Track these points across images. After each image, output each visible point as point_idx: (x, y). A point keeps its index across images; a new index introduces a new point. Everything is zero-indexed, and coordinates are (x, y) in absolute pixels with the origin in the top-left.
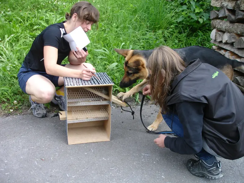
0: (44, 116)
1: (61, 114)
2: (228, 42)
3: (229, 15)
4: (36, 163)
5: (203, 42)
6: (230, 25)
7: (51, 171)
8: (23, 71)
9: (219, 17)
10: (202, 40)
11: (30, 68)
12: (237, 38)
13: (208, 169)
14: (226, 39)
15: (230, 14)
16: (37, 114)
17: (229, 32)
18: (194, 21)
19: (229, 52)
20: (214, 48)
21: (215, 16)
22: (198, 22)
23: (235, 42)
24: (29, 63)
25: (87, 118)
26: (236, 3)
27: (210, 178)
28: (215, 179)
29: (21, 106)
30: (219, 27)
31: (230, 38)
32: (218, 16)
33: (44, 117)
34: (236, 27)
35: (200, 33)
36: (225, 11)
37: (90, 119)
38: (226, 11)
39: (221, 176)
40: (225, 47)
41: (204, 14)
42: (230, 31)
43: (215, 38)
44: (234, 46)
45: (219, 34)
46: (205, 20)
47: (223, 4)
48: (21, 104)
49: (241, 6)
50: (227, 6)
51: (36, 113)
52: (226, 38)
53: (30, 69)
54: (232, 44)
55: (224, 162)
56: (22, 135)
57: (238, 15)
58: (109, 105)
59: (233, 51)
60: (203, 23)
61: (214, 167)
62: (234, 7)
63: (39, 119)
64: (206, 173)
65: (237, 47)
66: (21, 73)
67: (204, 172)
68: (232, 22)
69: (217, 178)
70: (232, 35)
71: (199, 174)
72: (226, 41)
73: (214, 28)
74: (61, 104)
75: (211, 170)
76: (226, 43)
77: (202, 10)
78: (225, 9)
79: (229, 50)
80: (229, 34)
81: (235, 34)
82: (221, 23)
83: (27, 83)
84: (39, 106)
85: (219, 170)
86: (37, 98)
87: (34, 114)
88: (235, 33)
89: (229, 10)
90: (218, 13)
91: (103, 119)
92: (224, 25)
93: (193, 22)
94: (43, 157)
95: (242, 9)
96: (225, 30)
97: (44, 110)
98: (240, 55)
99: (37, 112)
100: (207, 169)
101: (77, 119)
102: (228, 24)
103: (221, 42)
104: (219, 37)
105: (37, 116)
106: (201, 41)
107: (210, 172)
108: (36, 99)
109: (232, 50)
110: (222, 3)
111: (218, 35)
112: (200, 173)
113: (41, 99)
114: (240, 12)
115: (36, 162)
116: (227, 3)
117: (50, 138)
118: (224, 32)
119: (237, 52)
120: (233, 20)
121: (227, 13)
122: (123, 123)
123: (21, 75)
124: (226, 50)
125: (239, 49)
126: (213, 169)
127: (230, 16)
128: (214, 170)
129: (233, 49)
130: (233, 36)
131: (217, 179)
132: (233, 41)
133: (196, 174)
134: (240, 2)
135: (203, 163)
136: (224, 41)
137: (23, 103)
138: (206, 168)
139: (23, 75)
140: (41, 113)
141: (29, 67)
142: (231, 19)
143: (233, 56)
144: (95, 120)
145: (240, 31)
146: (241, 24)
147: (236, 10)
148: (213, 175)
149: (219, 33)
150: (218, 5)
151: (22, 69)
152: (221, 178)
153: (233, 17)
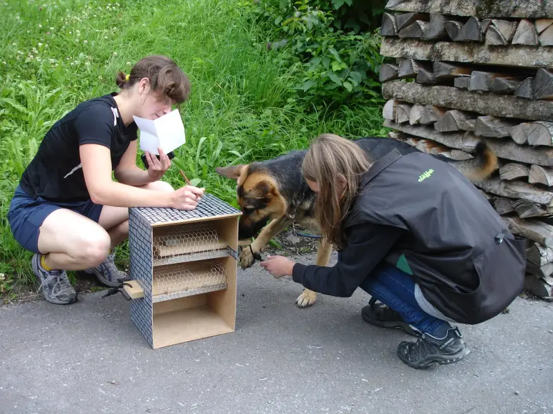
0: (73, 301)
1: (131, 287)
2: (421, 122)
3: (420, 71)
4: (103, 392)
5: (356, 127)
6: (423, 90)
7: (144, 401)
8: (24, 204)
9: (400, 76)
10: (352, 124)
11: (41, 196)
12: (438, 113)
13: (441, 346)
14: (418, 117)
15: (422, 69)
16: (57, 297)
17: (421, 104)
18: (336, 88)
19: (423, 141)
20: (392, 136)
21: (391, 75)
22: (341, 89)
23: (436, 122)
24: (37, 185)
25: (187, 289)
26: (433, 48)
27: (449, 361)
28: (458, 360)
29: (10, 284)
30: (400, 95)
31: (425, 114)
32: (398, 74)
33: (75, 302)
34: (436, 93)
35: (348, 112)
36: (411, 64)
37: (192, 290)
38: (414, 64)
39: (467, 352)
40: (415, 132)
41: (352, 74)
42: (424, 102)
43: (394, 116)
44: (436, 128)
45: (402, 109)
46: (356, 84)
47: (405, 50)
48: (12, 281)
49: (444, 54)
50: (414, 54)
51: (53, 295)
52: (416, 114)
53: (40, 199)
54: (430, 126)
55: (466, 330)
56: (42, 343)
57: (438, 71)
58: (228, 257)
59: (433, 139)
60: (353, 90)
61: (451, 340)
62: (429, 57)
63: (62, 308)
64: (438, 354)
65: (441, 131)
66: (20, 209)
67: (435, 355)
68: (427, 84)
69: (461, 357)
70: (429, 109)
71: (427, 362)
72: (418, 121)
73: (390, 97)
74: (102, 273)
75: (447, 346)
76: (417, 125)
77: (344, 66)
78: (412, 61)
79: (424, 137)
80: (421, 108)
81: (433, 108)
82: (404, 88)
83: (41, 228)
84: (61, 280)
85: (460, 343)
86: (72, 257)
87: (48, 299)
88: (434, 105)
89: (419, 62)
90: (396, 68)
91: (217, 289)
92: (411, 90)
93: (333, 90)
94: (113, 379)
95: (445, 59)
96: (412, 101)
97: (70, 288)
98: (447, 144)
99: (55, 292)
100: (438, 347)
101: (166, 293)
102: (419, 88)
103: (406, 123)
104: (403, 113)
105: (57, 301)
106: (351, 127)
107: (445, 351)
108: (70, 259)
109: (431, 137)
110: (403, 49)
111: (399, 111)
112: (426, 360)
113: (83, 258)
114: (443, 64)
115: (100, 389)
116: (414, 48)
117: (107, 342)
118: (411, 105)
119: (441, 140)
120: (429, 80)
121: (416, 68)
122: (243, 295)
123: (19, 212)
124: (417, 139)
125: (444, 134)
126: (449, 343)
127: (424, 74)
128: (452, 344)
129: (433, 134)
130: (431, 111)
131: (461, 359)
132: (432, 119)
133: (422, 365)
134: (441, 46)
135: (428, 339)
136: (412, 122)
137: (15, 279)
138: (436, 345)
139: (25, 212)
140: (65, 293)
141: (38, 194)
142: (425, 80)
143: (434, 149)
144: (201, 292)
145: (444, 100)
146: (445, 87)
147: (433, 63)
148: (453, 354)
149: (402, 106)
150: (395, 53)
151: (17, 199)
152: (469, 355)
153: (429, 75)
